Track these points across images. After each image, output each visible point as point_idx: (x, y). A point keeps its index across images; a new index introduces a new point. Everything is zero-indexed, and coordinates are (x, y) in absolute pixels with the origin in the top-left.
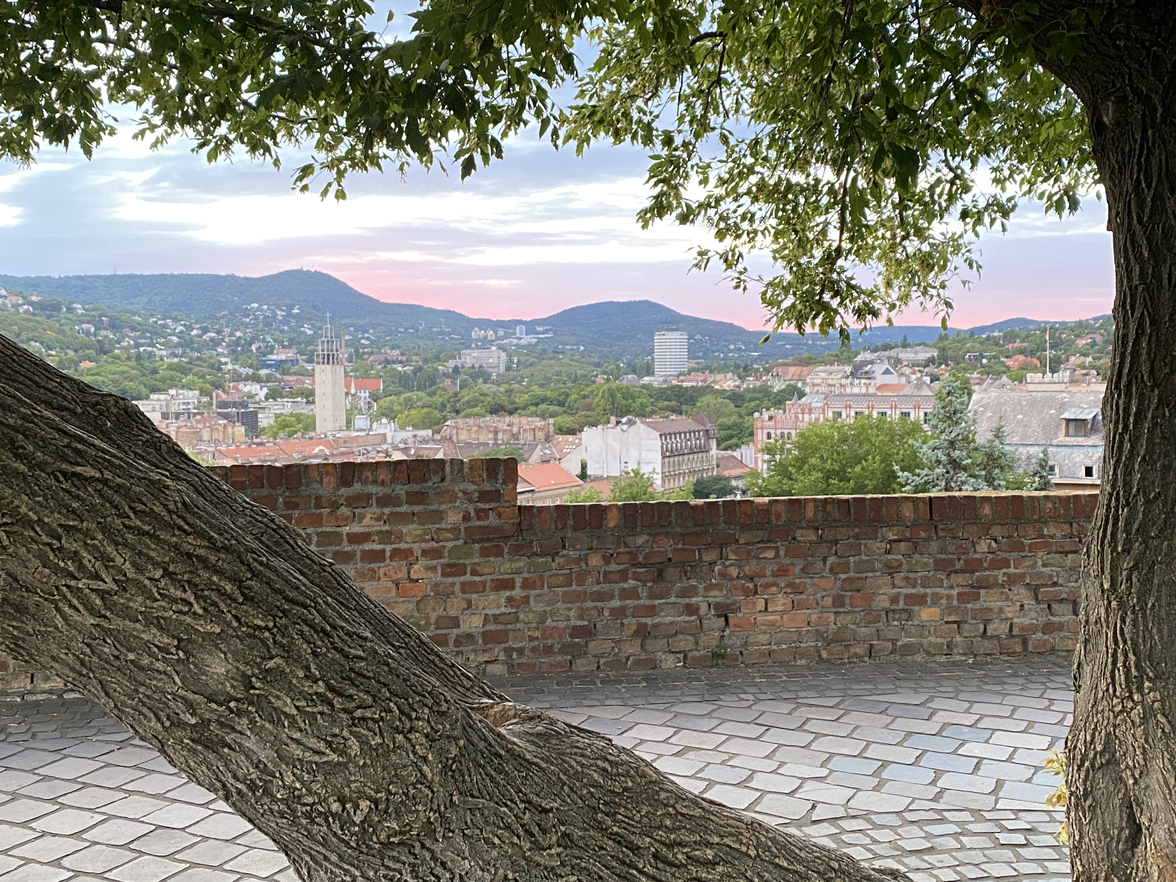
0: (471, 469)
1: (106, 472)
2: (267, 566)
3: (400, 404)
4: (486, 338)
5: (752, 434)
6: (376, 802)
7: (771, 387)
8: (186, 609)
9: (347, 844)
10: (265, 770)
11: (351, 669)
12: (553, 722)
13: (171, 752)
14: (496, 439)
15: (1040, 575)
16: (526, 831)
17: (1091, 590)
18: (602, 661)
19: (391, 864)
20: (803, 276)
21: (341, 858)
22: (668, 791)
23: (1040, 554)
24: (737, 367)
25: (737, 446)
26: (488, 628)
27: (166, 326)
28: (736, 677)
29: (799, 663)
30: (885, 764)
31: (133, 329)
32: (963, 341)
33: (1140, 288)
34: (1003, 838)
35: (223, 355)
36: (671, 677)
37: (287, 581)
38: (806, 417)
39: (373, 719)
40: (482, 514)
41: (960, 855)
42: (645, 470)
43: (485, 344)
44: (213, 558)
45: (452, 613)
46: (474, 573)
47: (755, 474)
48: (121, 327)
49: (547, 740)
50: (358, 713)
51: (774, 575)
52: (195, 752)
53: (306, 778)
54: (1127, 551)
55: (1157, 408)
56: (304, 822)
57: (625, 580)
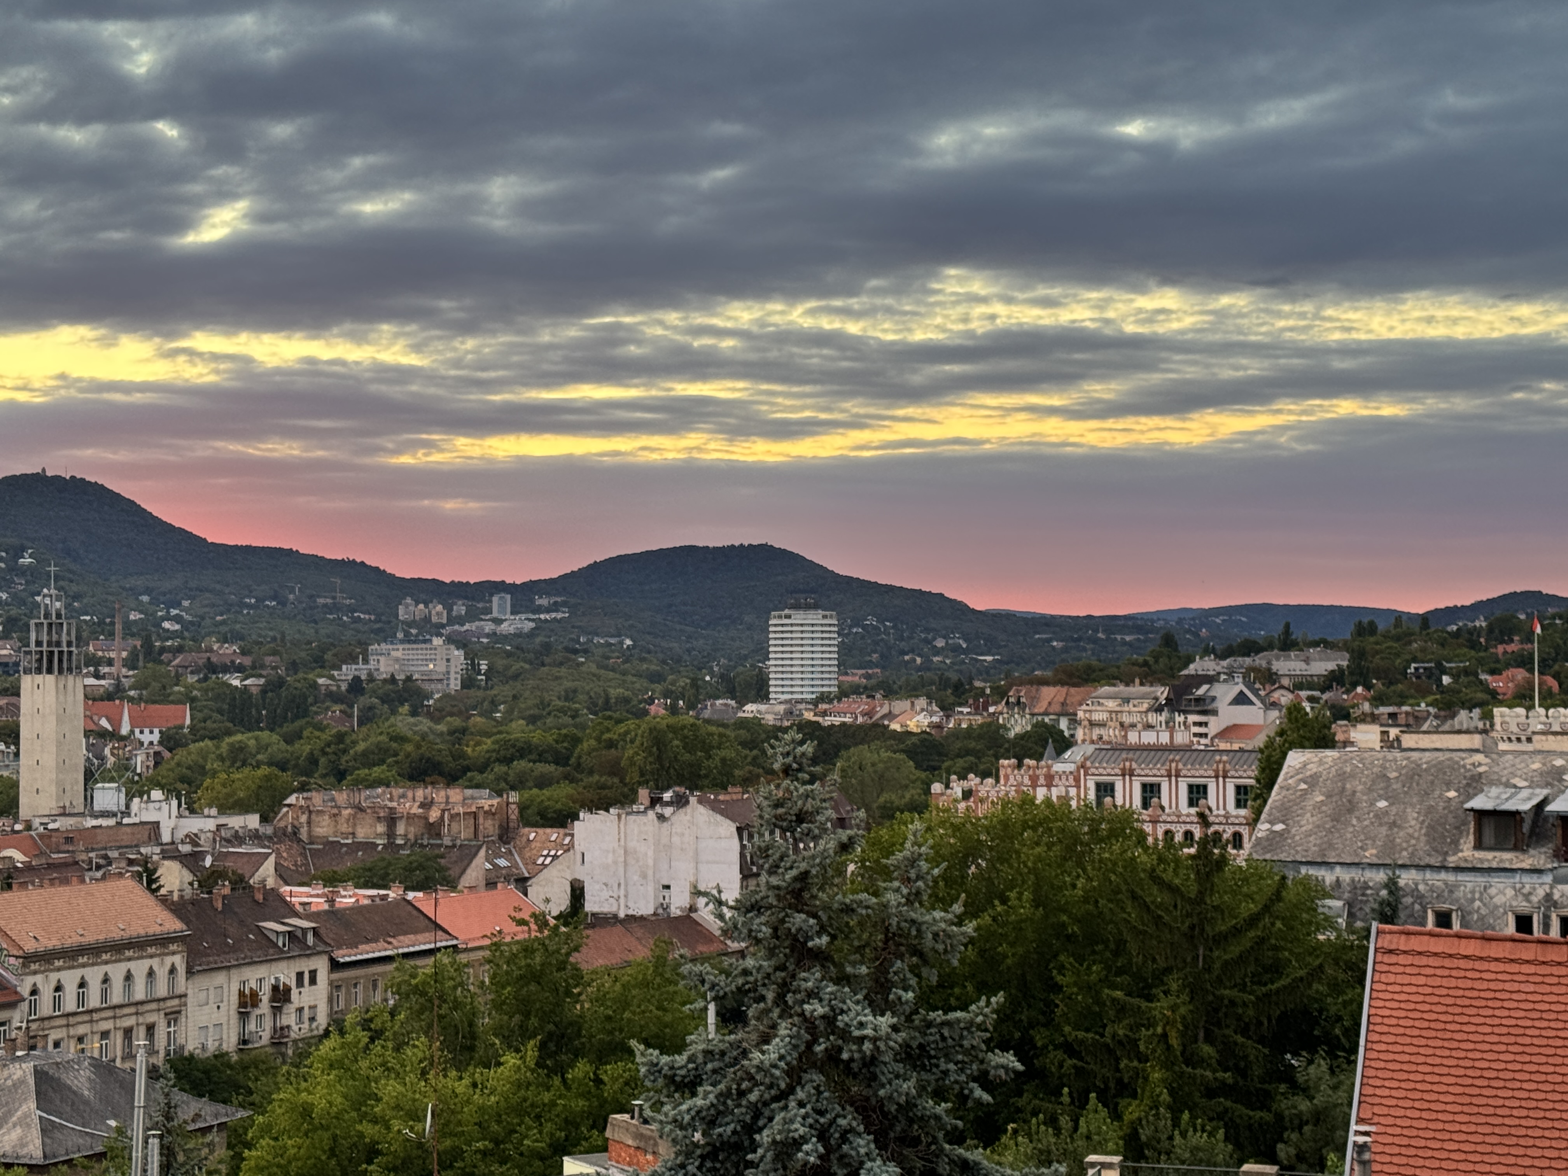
3: (221, 758)
4: (427, 619)
7: (1004, 727)
14: (391, 835)
24: (943, 684)
32: (1406, 637)
43: (422, 632)
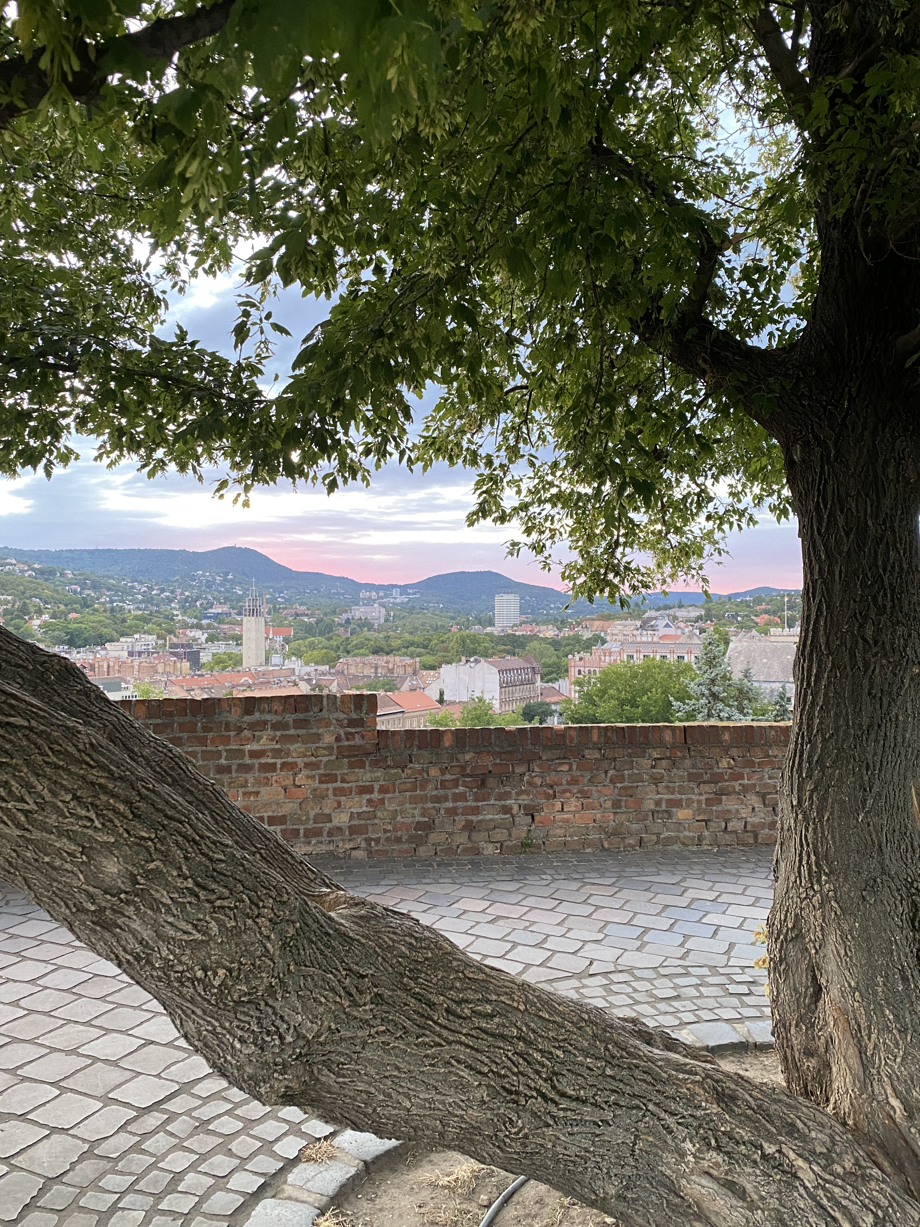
0: (342, 702)
1: (32, 721)
2: (153, 791)
3: (306, 646)
4: (370, 597)
5: (567, 671)
6: (230, 970)
7: (581, 636)
8: (89, 824)
9: (209, 1002)
10: (147, 946)
11: (214, 870)
12: (373, 906)
13: (77, 930)
14: (376, 673)
15: (766, 784)
16: (347, 992)
17: (785, 806)
18: (439, 848)
19: (242, 1017)
20: (591, 561)
21: (204, 1012)
22: (459, 960)
23: (766, 770)
24: (556, 620)
25: (556, 679)
26: (353, 823)
27: (133, 587)
28: (539, 862)
29: (587, 851)
30: (646, 930)
31: (109, 589)
32: (723, 604)
33: (819, 582)
34: (732, 988)
35: (175, 608)
36: (490, 862)
37: (167, 803)
38: (607, 658)
39: (229, 908)
40: (349, 736)
41: (699, 1002)
42: (487, 697)
43: (369, 602)
44: (111, 786)
45: (326, 811)
46: (343, 781)
47: (569, 701)
48: (100, 588)
49: (368, 922)
50: (218, 903)
51: (568, 784)
52: (95, 931)
53: (177, 951)
54: (810, 776)
55: (831, 670)
56: (176, 985)
57: (457, 787)
